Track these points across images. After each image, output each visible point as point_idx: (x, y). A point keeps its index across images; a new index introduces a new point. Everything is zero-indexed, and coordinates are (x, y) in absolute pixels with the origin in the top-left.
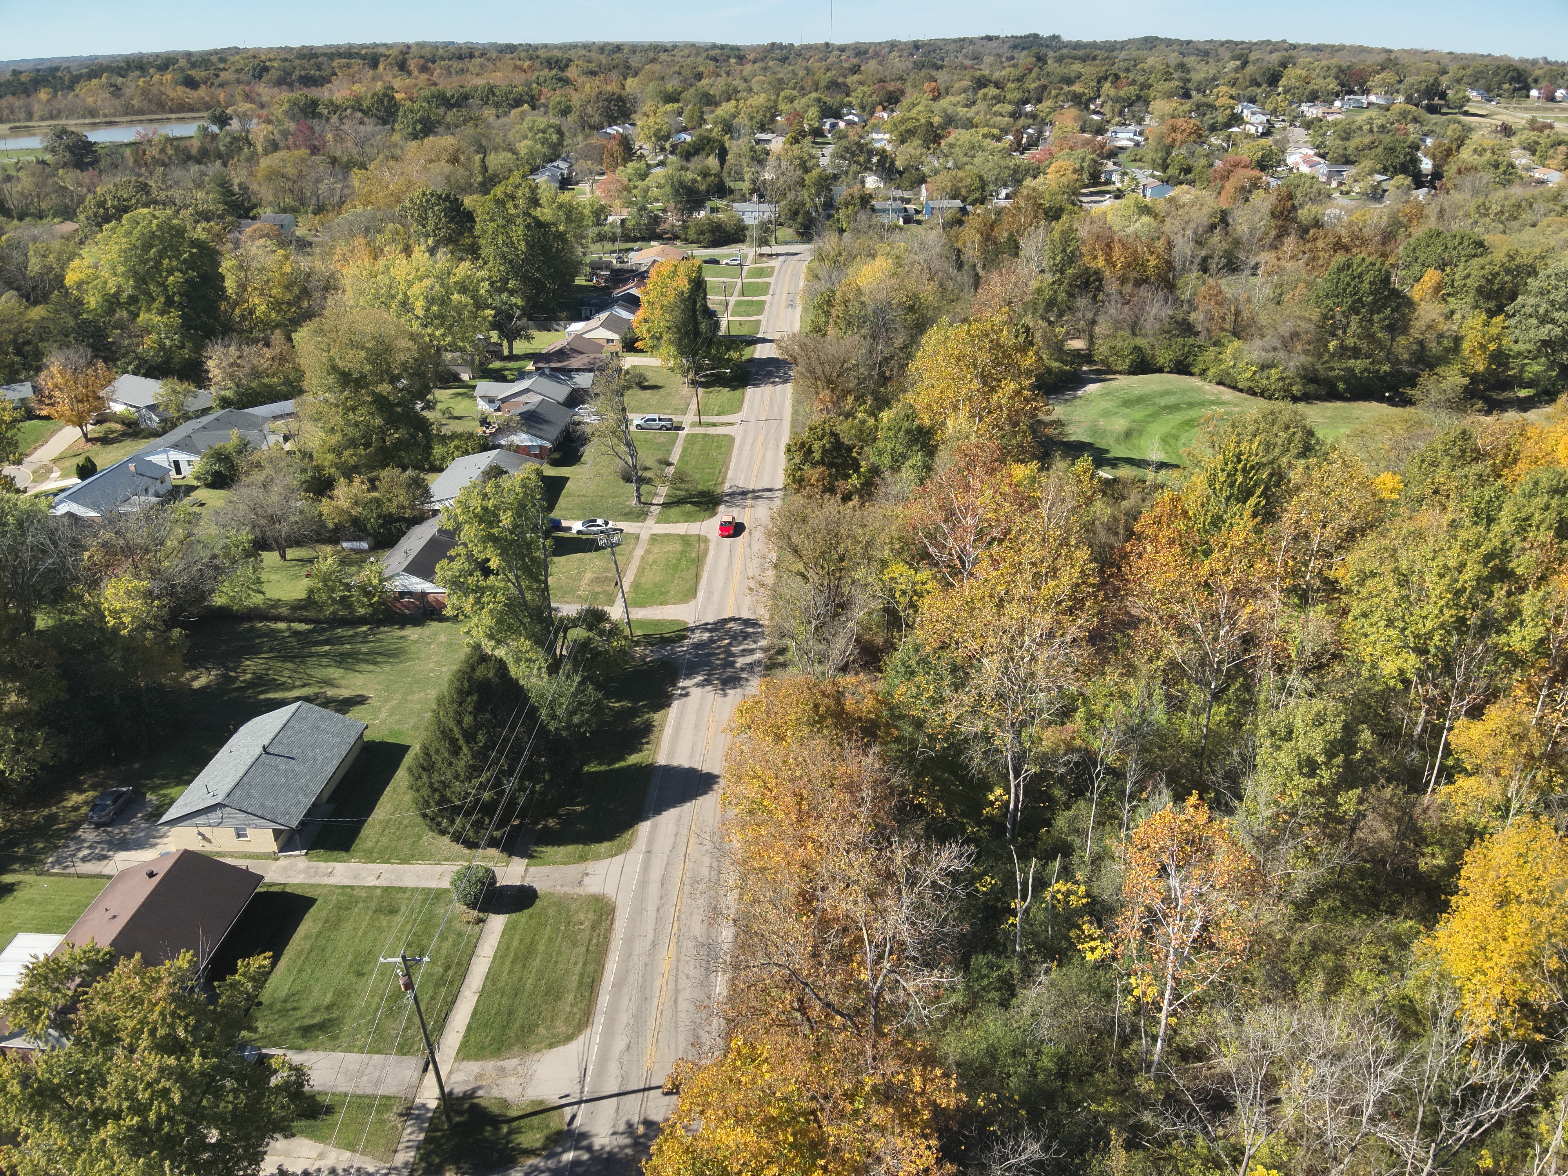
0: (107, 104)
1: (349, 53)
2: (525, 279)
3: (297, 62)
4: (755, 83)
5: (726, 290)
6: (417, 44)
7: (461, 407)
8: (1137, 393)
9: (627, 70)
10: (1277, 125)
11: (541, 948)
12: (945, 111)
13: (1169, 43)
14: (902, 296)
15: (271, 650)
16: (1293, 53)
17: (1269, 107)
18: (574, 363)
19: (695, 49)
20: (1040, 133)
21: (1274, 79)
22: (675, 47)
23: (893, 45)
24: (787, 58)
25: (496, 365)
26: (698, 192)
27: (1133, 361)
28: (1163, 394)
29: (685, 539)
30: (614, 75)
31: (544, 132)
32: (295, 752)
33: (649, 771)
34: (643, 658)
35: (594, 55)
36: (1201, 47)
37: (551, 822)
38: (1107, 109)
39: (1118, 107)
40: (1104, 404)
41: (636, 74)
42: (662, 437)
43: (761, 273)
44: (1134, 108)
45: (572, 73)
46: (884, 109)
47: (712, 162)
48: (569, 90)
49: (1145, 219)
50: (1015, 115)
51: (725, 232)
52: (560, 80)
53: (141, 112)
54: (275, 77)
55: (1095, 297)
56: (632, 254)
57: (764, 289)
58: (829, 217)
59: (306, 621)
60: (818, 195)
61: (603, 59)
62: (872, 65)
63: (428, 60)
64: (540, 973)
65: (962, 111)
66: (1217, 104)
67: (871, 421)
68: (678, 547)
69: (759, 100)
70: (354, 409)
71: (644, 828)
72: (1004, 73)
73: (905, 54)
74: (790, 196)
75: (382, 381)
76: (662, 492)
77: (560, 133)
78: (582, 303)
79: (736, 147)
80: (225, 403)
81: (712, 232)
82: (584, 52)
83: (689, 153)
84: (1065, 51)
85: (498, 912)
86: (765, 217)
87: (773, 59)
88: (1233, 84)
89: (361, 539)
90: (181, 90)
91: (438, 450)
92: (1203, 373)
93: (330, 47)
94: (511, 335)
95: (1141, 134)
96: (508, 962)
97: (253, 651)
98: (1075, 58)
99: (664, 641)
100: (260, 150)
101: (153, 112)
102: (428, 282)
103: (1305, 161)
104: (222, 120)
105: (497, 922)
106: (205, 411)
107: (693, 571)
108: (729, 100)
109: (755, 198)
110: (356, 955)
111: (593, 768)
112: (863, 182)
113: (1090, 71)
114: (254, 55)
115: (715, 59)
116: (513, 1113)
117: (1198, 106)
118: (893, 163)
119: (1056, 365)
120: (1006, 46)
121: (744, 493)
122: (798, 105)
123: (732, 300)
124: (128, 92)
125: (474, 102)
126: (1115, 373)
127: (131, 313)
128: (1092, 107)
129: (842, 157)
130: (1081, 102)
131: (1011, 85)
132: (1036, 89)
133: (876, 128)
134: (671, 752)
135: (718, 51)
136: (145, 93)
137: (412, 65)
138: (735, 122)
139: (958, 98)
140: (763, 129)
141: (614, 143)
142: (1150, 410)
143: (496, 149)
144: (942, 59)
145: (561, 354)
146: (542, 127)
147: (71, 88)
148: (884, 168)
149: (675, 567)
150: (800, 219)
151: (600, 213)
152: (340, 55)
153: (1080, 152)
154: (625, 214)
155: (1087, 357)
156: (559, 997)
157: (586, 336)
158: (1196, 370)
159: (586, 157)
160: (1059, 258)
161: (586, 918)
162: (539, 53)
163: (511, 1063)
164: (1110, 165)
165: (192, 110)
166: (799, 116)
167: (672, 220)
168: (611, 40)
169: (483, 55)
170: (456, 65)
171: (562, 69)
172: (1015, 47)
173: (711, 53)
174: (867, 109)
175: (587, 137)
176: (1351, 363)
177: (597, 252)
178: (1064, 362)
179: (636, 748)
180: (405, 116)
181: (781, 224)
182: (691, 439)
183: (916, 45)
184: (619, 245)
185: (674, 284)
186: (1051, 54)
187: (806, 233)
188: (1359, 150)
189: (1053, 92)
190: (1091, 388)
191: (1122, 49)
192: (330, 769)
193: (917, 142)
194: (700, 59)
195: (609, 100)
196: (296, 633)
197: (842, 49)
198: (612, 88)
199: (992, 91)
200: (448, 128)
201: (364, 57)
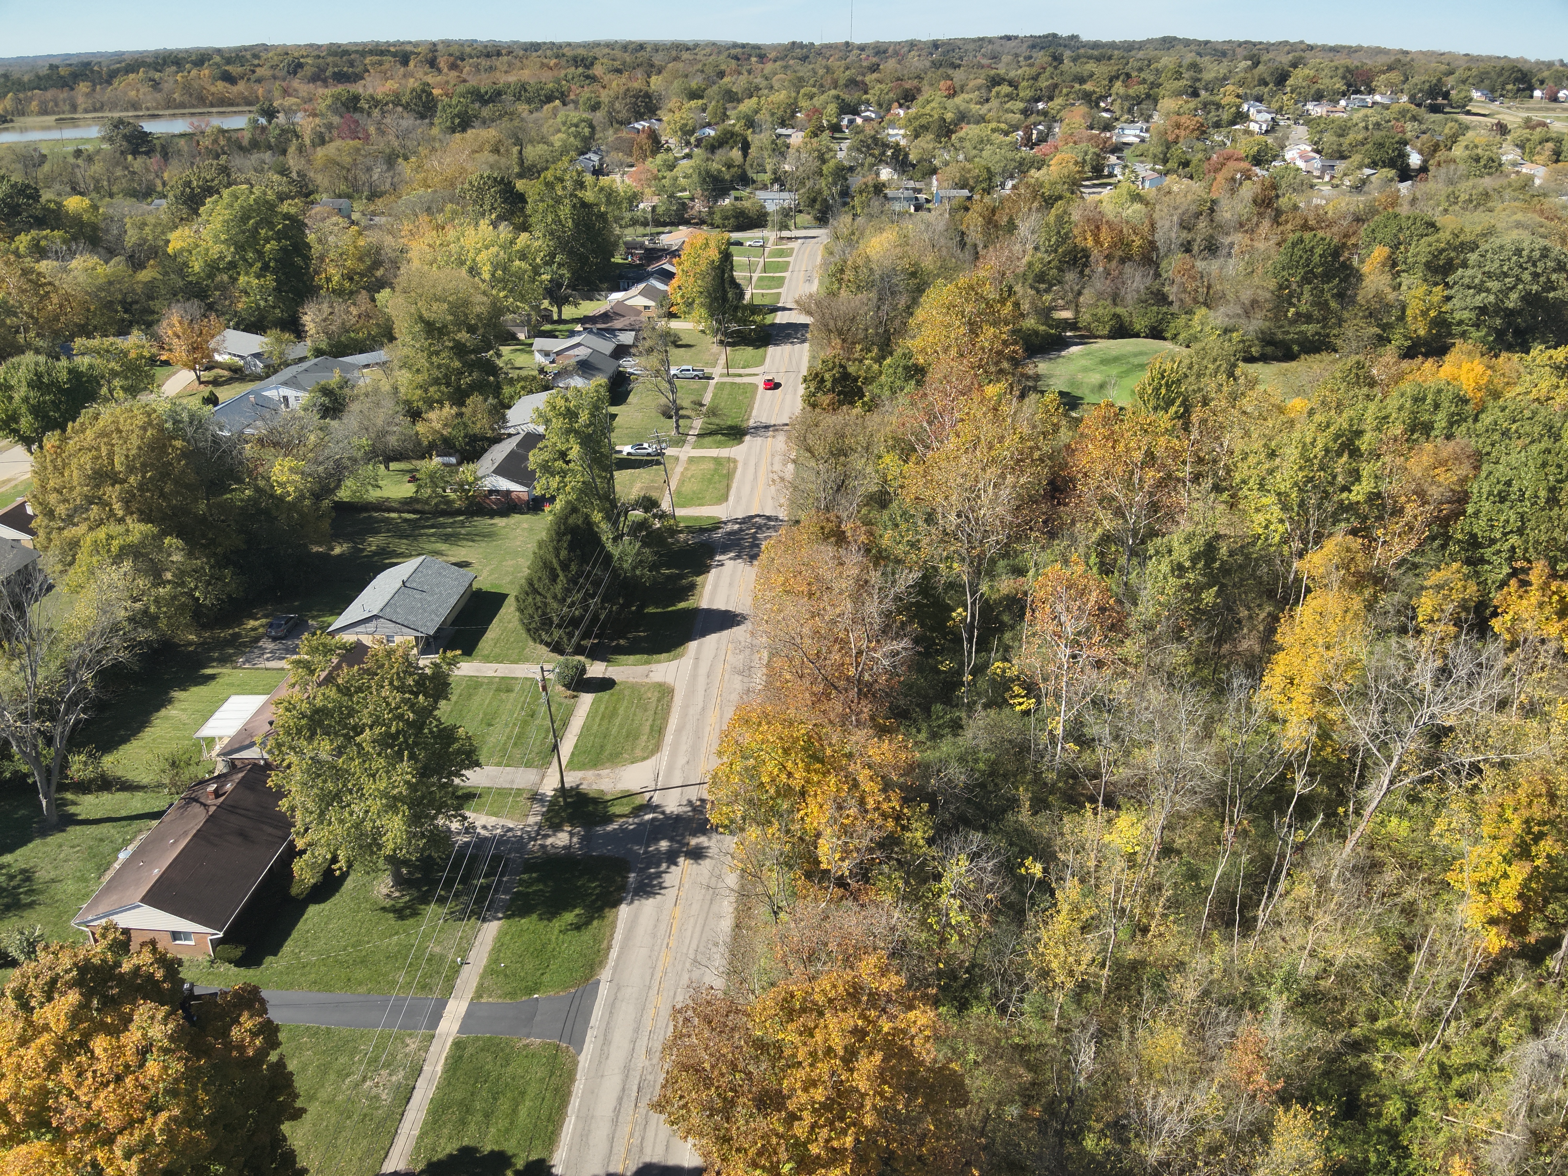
0: (149, 97)
1: (379, 51)
2: (571, 253)
3: (330, 59)
4: (775, 82)
5: (751, 267)
6: (443, 42)
7: (521, 360)
8: (1114, 353)
9: (651, 69)
10: (1282, 123)
11: (621, 711)
12: (958, 108)
13: (1187, 43)
14: (905, 263)
15: (388, 531)
16: (1308, 54)
17: (1275, 106)
18: (617, 324)
19: (716, 48)
20: (1050, 128)
21: (1281, 79)
22: (697, 45)
23: (912, 45)
24: (807, 57)
25: (547, 327)
26: (723, 181)
27: (1112, 326)
28: (1136, 355)
29: (717, 460)
30: (640, 73)
31: (576, 126)
32: (425, 588)
33: (696, 612)
34: (686, 541)
35: (618, 53)
36: (1219, 47)
37: (622, 642)
38: (1116, 108)
39: (1127, 105)
40: (1084, 362)
41: (659, 72)
42: (696, 384)
43: (781, 253)
44: (1143, 106)
45: (598, 70)
46: (901, 106)
47: (736, 154)
48: (596, 86)
49: (1137, 206)
50: (1026, 112)
51: (748, 217)
52: (588, 77)
53: (182, 105)
54: (309, 74)
55: (1082, 272)
56: (662, 237)
57: (785, 267)
58: (845, 204)
59: (414, 512)
60: (835, 184)
61: (628, 58)
62: (890, 65)
63: (457, 58)
64: (621, 726)
65: (975, 108)
66: (1223, 102)
67: (876, 367)
68: (712, 466)
69: (781, 96)
70: (437, 353)
71: (693, 645)
72: (1020, 72)
73: (924, 53)
74: (809, 184)
75: (460, 331)
76: (698, 424)
77: (592, 127)
78: (621, 277)
79: (759, 140)
80: (318, 353)
81: (736, 217)
82: (607, 51)
83: (713, 147)
84: (1082, 51)
85: (588, 691)
86: (786, 205)
87: (793, 58)
88: (1242, 83)
89: (450, 455)
90: (221, 85)
91: (507, 390)
92: (1174, 337)
93: (356, 44)
94: (560, 301)
95: (1147, 131)
96: (597, 720)
97: (376, 532)
98: (1090, 57)
99: (702, 530)
100: (308, 142)
101: (193, 106)
102: (494, 250)
103: (1301, 157)
104: (270, 114)
105: (587, 699)
106: (302, 360)
107: (725, 483)
108: (751, 97)
109: (776, 187)
110: (485, 714)
111: (651, 610)
112: (878, 174)
113: (1102, 70)
114: (285, 52)
115: (737, 58)
116: (609, 797)
117: (1205, 105)
118: (906, 155)
119: (1042, 328)
120: (1025, 45)
121: (767, 427)
122: (818, 101)
123: (755, 276)
124: (166, 86)
125: (508, 98)
126: (1096, 337)
127: (230, 277)
128: (1102, 105)
129: (859, 150)
130: (1092, 100)
131: (1024, 84)
132: (1047, 87)
133: (892, 124)
134: (711, 600)
135: (739, 50)
136: (187, 88)
137: (442, 63)
138: (757, 118)
139: (971, 96)
140: (783, 124)
141: (643, 136)
142: (1124, 368)
143: (531, 141)
144: (961, 59)
145: (605, 317)
146: (575, 121)
147: (109, 82)
148: (897, 159)
149: (710, 481)
150: (817, 206)
151: (633, 199)
152: (371, 52)
153: (1083, 146)
154: (656, 200)
155: (1073, 325)
156: (636, 738)
157: (627, 303)
158: (1168, 335)
159: (617, 149)
160: (1053, 240)
161: (654, 696)
162: (565, 50)
163: (604, 772)
164: (1113, 159)
165: (232, 105)
166: (818, 112)
167: (699, 207)
168: (633, 39)
169: (509, 53)
170: (484, 63)
171: (587, 67)
172: (1033, 47)
173: (733, 51)
174: (884, 107)
175: (616, 131)
176: (1304, 327)
177: (630, 235)
178: (1051, 327)
179: (684, 599)
180: (444, 110)
181: (800, 211)
182: (721, 386)
183: (936, 45)
184: (649, 230)
185: (705, 254)
186: (1067, 53)
187: (822, 220)
188: (1353, 146)
189: (1065, 91)
190: (1074, 349)
191: (1140, 49)
192: (453, 601)
193: (930, 136)
194: (722, 57)
195: (636, 97)
196: (406, 520)
197: (862, 48)
198: (637, 84)
199: (1005, 89)
200: (484, 123)
201: (394, 55)
